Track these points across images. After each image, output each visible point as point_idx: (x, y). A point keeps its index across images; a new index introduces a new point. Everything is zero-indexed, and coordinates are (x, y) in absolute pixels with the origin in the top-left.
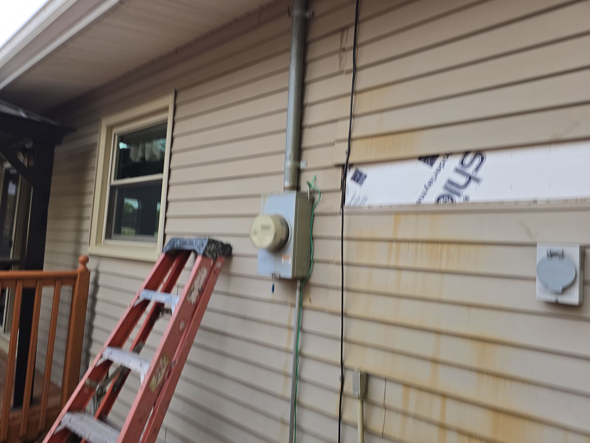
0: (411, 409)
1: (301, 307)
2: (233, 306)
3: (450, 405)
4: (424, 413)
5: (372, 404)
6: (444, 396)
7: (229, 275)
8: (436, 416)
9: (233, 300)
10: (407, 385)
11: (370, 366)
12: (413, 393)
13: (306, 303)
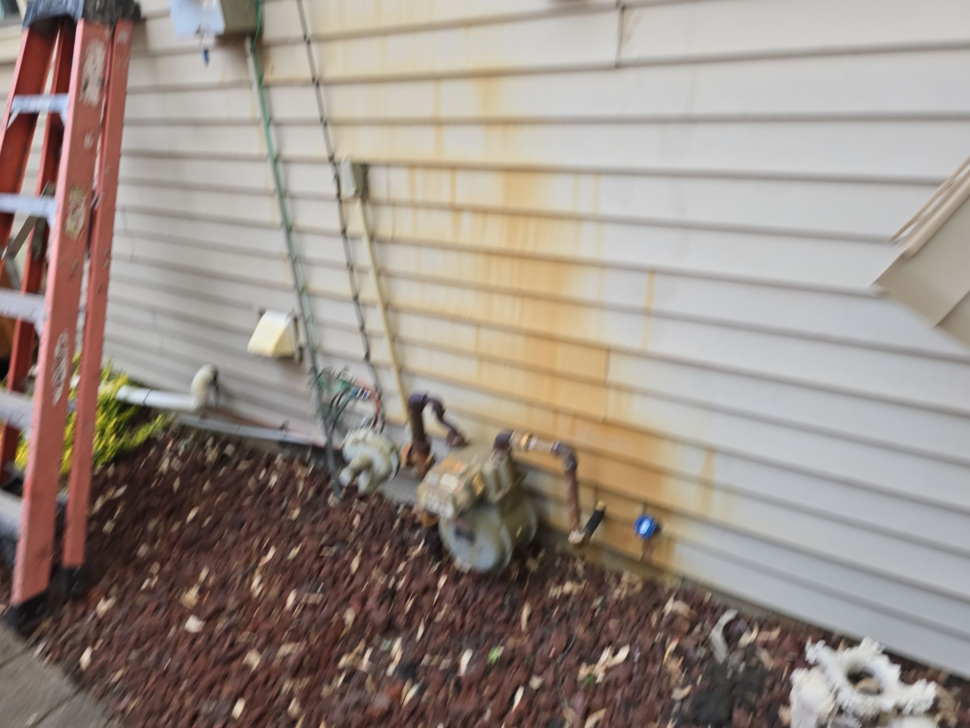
0: (419, 197)
1: (264, 86)
2: (173, 106)
3: (462, 178)
4: (433, 197)
5: (377, 204)
6: (454, 168)
7: (152, 56)
8: (445, 198)
9: (171, 98)
10: (412, 166)
11: (364, 153)
12: (419, 175)
13: (268, 77)
